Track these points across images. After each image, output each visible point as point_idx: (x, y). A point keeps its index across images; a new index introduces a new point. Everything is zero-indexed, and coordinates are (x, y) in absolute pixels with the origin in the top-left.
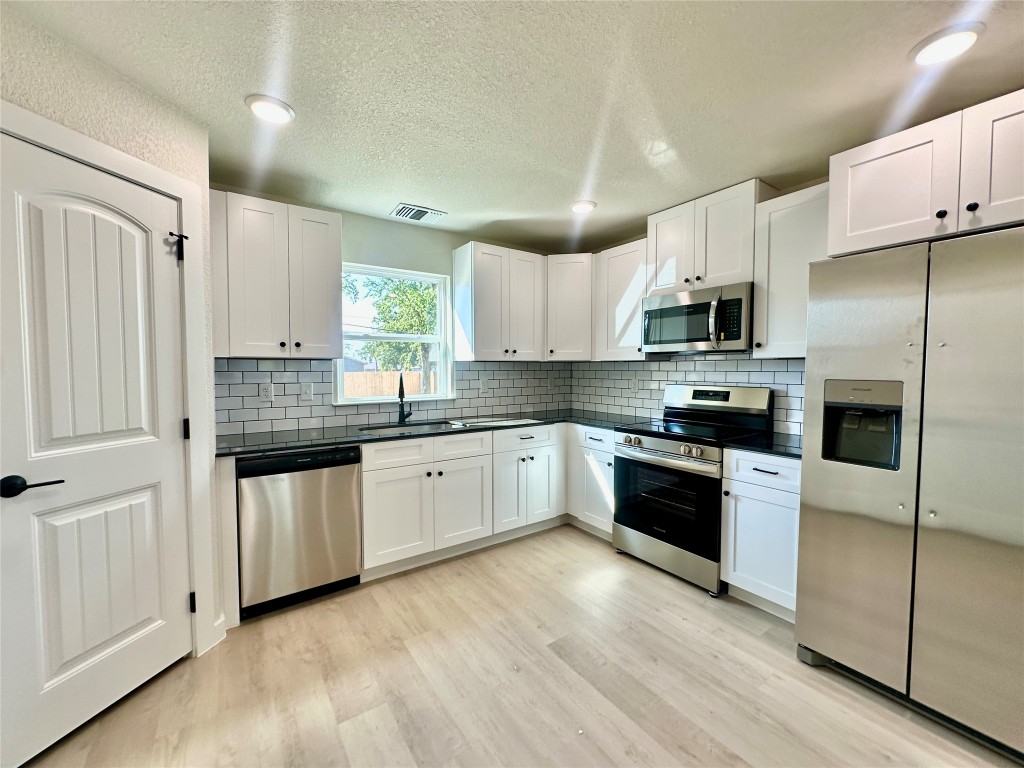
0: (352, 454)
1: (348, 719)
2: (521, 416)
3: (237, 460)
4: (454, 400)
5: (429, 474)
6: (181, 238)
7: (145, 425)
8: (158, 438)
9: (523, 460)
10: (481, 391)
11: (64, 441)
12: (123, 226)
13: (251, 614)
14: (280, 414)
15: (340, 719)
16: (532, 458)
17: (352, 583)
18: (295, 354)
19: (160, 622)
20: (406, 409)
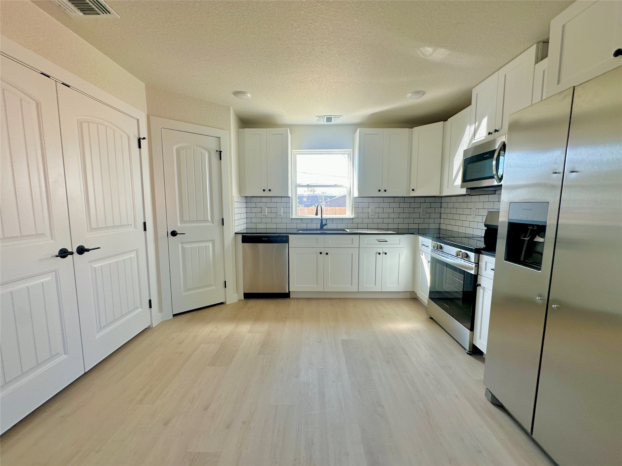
0: (285, 239)
1: (251, 333)
2: (388, 229)
3: (243, 236)
4: (353, 219)
5: (321, 253)
6: (221, 152)
7: (209, 219)
8: (214, 224)
9: (379, 254)
10: (370, 214)
11: (186, 222)
12: (202, 151)
13: (248, 296)
14: (269, 220)
15: (249, 332)
16: (386, 254)
17: (286, 296)
18: (270, 194)
19: (214, 287)
20: (324, 222)
